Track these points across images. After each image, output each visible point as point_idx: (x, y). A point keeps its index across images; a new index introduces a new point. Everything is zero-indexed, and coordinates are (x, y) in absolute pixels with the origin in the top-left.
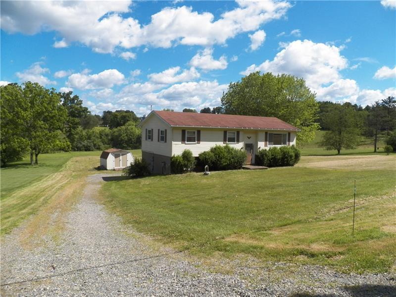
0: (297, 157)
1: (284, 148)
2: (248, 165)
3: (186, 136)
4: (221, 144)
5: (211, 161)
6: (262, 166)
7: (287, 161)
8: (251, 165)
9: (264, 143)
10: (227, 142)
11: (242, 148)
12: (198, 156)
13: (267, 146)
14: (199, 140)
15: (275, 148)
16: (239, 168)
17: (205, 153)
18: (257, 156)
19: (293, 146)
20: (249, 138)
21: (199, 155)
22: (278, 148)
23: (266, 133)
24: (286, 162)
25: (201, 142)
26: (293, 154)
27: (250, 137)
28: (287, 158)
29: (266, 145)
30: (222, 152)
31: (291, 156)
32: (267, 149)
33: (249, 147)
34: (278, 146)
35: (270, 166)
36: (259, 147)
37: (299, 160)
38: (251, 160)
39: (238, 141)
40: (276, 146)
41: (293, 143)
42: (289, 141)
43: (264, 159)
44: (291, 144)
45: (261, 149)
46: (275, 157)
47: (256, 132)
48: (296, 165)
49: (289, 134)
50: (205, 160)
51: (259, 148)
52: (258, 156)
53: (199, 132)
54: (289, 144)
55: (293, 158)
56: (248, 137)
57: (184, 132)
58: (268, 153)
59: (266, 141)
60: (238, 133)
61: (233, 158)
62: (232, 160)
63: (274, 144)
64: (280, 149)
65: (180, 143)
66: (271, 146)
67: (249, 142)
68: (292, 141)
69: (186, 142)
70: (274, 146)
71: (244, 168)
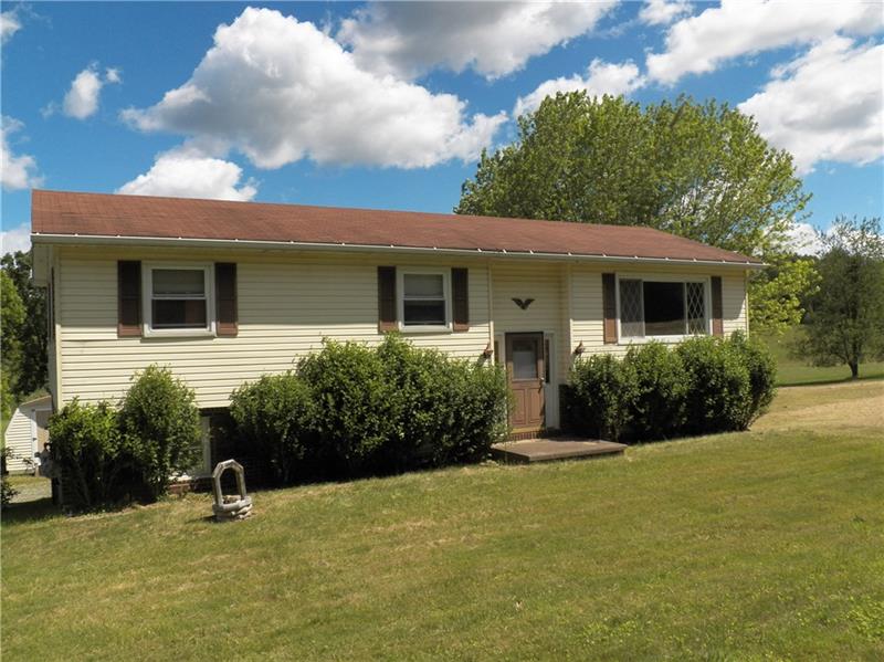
0: (760, 384)
1: (697, 346)
2: (527, 436)
3: (148, 296)
4: (366, 337)
5: (294, 425)
6: (595, 437)
7: (719, 406)
8: (543, 435)
9: (597, 326)
10: (401, 326)
11: (486, 355)
12: (228, 404)
13: (615, 342)
14: (229, 317)
15: (654, 350)
16: (472, 460)
17: (263, 390)
18: (567, 392)
19: (736, 335)
20: (523, 304)
21: (234, 396)
22: (671, 348)
23: (608, 280)
24: (710, 414)
25: (244, 330)
26: (743, 373)
27: (529, 301)
28: (715, 391)
29: (610, 337)
30: (357, 378)
31: (734, 385)
32: (619, 353)
33: (525, 346)
34: (671, 341)
35: (635, 435)
36: (574, 346)
37: (769, 397)
38: (543, 412)
39: (463, 319)
40: (659, 338)
41: (737, 324)
42: (718, 314)
43: (602, 404)
44: (729, 327)
45: (585, 357)
46: (656, 393)
47: (556, 273)
48: (760, 426)
49: (717, 282)
50: (261, 422)
51: (578, 352)
52: (575, 388)
53: (226, 273)
54: (719, 330)
55: (744, 391)
56: (518, 302)
57: (129, 272)
58: (619, 377)
59: (609, 314)
60: (460, 277)
61: (427, 406)
62: (422, 416)
63: (649, 332)
64: (681, 351)
65: (111, 333)
66: (636, 340)
67: (524, 322)
68: (735, 316)
69: (148, 331)
70: (648, 339)
71: (499, 456)
